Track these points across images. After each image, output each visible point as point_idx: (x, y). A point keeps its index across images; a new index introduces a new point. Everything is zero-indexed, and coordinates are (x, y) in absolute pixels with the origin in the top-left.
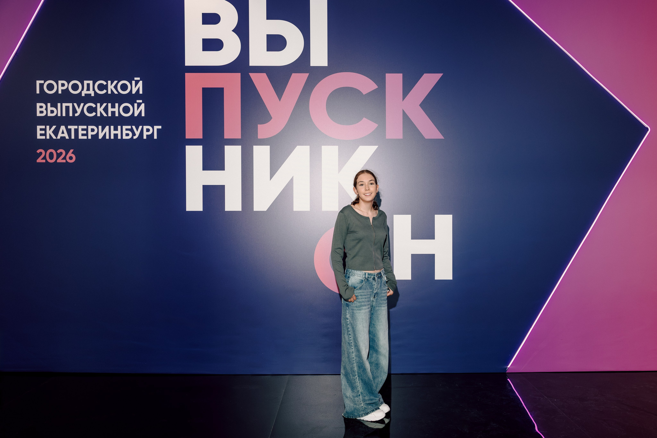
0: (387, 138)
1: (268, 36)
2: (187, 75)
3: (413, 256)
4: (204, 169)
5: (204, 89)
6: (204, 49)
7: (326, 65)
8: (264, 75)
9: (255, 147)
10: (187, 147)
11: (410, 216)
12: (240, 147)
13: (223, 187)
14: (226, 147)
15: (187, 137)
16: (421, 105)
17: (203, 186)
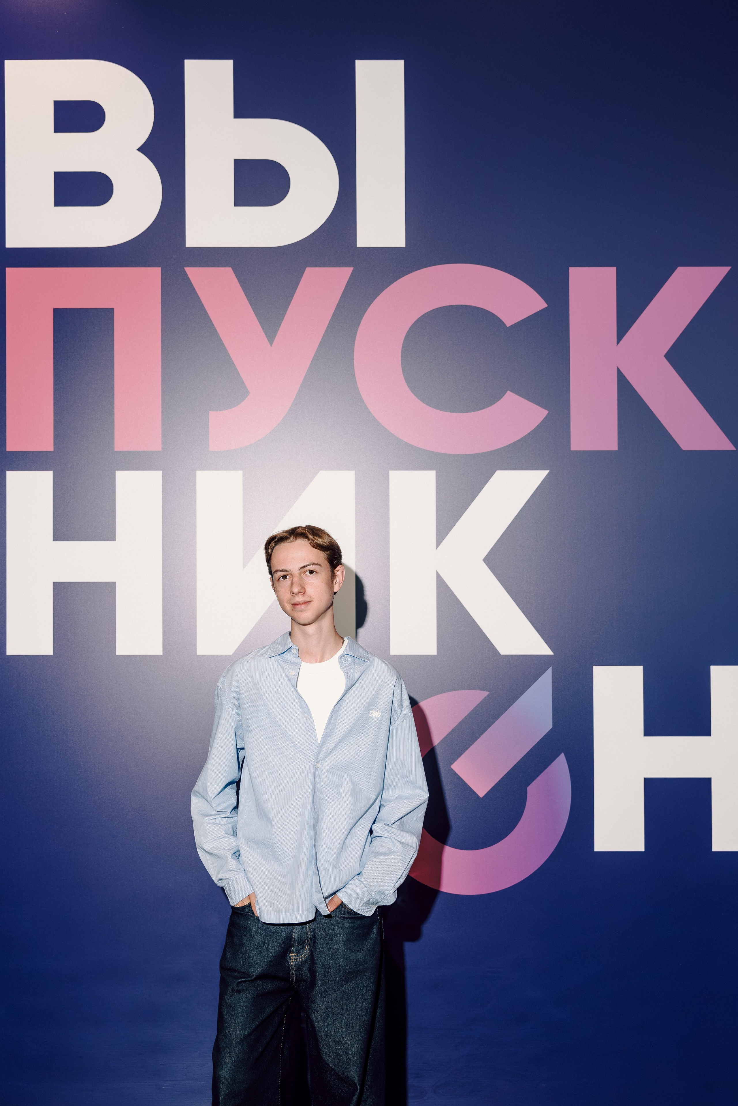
0: (574, 447)
1: (239, 164)
2: (10, 272)
3: (648, 782)
4: (58, 536)
5: (57, 312)
6: (59, 202)
7: (401, 243)
8: (228, 272)
9: (200, 475)
10: (10, 475)
11: (639, 670)
12: (157, 475)
13: (109, 588)
14: (120, 475)
15: (10, 447)
16: (668, 356)
17: (54, 583)
